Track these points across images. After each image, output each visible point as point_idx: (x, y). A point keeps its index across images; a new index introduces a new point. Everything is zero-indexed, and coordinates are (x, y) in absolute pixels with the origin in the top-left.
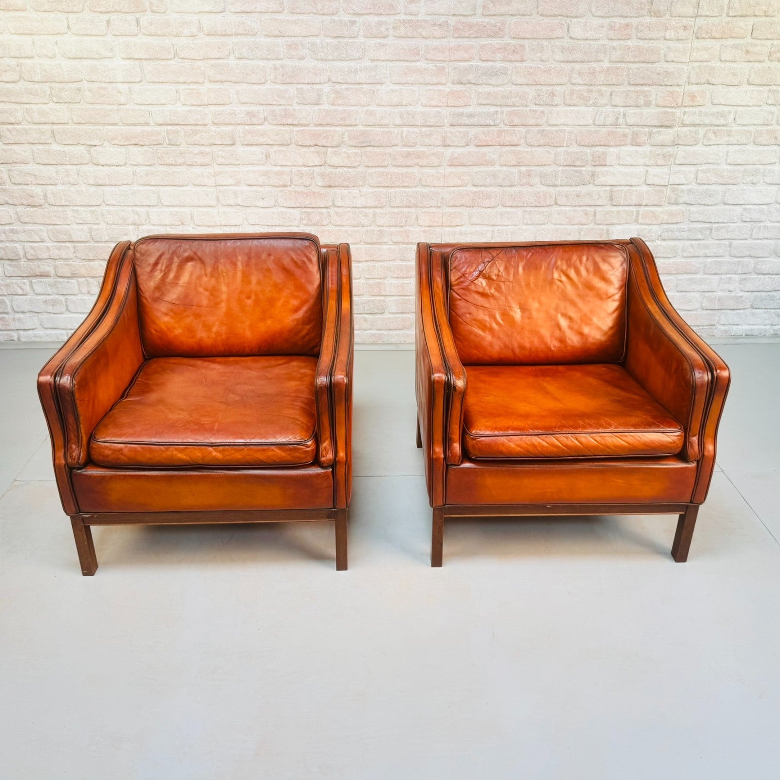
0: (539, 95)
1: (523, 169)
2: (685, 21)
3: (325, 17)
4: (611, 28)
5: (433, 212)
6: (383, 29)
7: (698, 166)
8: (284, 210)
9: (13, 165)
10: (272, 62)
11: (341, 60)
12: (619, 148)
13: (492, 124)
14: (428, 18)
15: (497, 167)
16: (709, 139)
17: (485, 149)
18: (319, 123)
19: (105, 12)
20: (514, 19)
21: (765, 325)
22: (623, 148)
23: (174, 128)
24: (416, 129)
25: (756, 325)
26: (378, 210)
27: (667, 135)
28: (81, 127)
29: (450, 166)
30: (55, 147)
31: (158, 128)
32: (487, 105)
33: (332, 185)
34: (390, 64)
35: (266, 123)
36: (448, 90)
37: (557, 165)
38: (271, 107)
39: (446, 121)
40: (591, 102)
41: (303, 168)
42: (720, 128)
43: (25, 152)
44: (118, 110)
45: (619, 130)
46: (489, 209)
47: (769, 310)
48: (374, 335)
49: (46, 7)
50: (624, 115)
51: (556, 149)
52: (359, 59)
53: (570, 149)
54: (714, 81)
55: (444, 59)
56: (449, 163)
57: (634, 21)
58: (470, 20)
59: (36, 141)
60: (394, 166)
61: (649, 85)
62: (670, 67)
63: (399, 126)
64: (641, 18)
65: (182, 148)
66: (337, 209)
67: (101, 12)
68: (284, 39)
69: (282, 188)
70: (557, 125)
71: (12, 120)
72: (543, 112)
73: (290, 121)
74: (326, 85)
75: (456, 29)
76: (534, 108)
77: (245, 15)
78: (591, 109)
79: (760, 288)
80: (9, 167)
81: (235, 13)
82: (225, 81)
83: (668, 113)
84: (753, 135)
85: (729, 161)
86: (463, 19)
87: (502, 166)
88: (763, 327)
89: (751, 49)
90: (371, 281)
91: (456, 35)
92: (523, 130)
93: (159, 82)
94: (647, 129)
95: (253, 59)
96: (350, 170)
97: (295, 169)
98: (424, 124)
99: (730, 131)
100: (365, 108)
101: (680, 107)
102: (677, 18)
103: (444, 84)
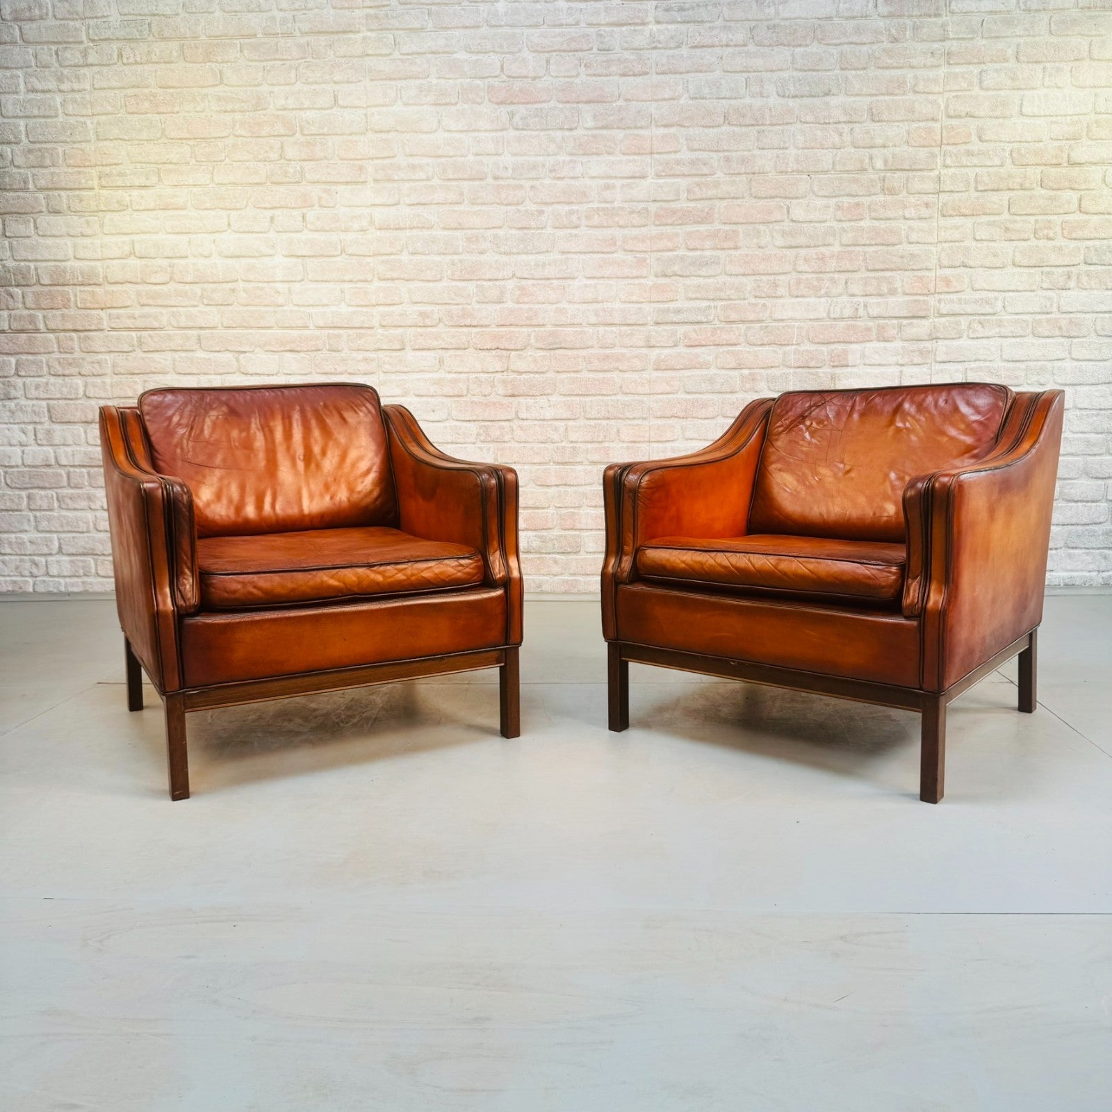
0: (758, 286)
1: (746, 372)
2: (926, 198)
3: (509, 207)
4: (839, 208)
5: (638, 425)
6: (574, 218)
7: (966, 363)
8: (458, 424)
9: (151, 375)
10: (450, 257)
11: (527, 253)
12: (863, 345)
13: (705, 320)
14: (626, 205)
15: (713, 371)
16: (975, 331)
17: (698, 350)
18: (501, 323)
19: (270, 208)
20: (724, 203)
21: (1090, 571)
22: (867, 345)
23: (336, 332)
24: (614, 329)
25: (1077, 571)
26: (571, 423)
27: (921, 328)
28: (231, 331)
29: (656, 370)
30: (200, 354)
31: (318, 332)
32: (697, 299)
33: (516, 393)
34: (583, 256)
35: (441, 325)
36: (650, 283)
37: (787, 367)
38: (447, 307)
39: (649, 318)
40: (823, 292)
41: (482, 375)
42: (988, 317)
43: (166, 360)
44: (275, 312)
45: (860, 323)
46: (706, 421)
47: (1092, 551)
48: (567, 582)
49: (208, 205)
50: (865, 306)
51: (784, 348)
52: (547, 252)
53: (802, 348)
54: (971, 263)
55: (644, 249)
56: (655, 367)
57: (866, 201)
58: (674, 205)
59: (179, 348)
60: (589, 371)
61: (892, 270)
62: (915, 249)
63: (593, 325)
64: (873, 197)
65: (343, 355)
66: (521, 423)
67: (265, 208)
68: (464, 231)
69: (456, 399)
70: (783, 320)
71: (156, 325)
72: (764, 305)
73: (468, 322)
74: (510, 281)
75: (657, 216)
76: (752, 300)
77: (421, 208)
78: (823, 300)
79: (1074, 521)
80: (145, 377)
81: (410, 205)
82: (396, 279)
83: (918, 301)
84: (1030, 327)
85: (1004, 357)
86: (665, 205)
87: (719, 369)
88: (1087, 574)
89: (1011, 226)
90: (563, 511)
91: (657, 223)
92: (742, 327)
93: (323, 281)
94: (895, 321)
95: (429, 254)
96: (537, 376)
97: (472, 376)
98: (624, 323)
99: (1001, 321)
100: (555, 306)
101: (932, 294)
102: (916, 195)
103: (646, 277)
